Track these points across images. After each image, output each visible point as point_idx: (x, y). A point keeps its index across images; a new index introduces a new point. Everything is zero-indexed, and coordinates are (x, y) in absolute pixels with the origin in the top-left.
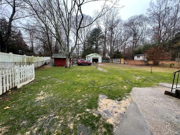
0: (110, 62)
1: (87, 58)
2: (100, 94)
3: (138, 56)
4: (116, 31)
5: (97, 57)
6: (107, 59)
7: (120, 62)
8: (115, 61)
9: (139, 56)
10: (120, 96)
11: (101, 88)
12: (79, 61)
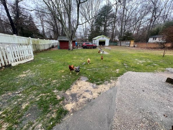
0: (118, 45)
1: (93, 41)
2: (82, 76)
3: (154, 38)
4: (130, 7)
5: (104, 39)
6: (116, 42)
7: (129, 45)
8: (124, 43)
9: (156, 38)
10: (102, 80)
11: (88, 70)
12: (84, 43)
